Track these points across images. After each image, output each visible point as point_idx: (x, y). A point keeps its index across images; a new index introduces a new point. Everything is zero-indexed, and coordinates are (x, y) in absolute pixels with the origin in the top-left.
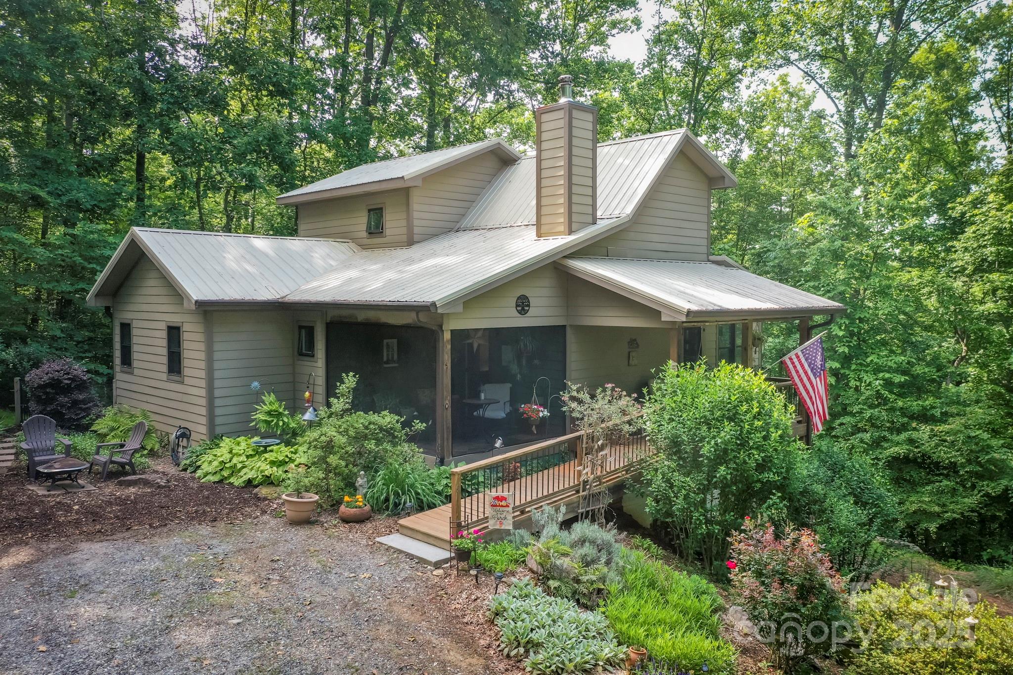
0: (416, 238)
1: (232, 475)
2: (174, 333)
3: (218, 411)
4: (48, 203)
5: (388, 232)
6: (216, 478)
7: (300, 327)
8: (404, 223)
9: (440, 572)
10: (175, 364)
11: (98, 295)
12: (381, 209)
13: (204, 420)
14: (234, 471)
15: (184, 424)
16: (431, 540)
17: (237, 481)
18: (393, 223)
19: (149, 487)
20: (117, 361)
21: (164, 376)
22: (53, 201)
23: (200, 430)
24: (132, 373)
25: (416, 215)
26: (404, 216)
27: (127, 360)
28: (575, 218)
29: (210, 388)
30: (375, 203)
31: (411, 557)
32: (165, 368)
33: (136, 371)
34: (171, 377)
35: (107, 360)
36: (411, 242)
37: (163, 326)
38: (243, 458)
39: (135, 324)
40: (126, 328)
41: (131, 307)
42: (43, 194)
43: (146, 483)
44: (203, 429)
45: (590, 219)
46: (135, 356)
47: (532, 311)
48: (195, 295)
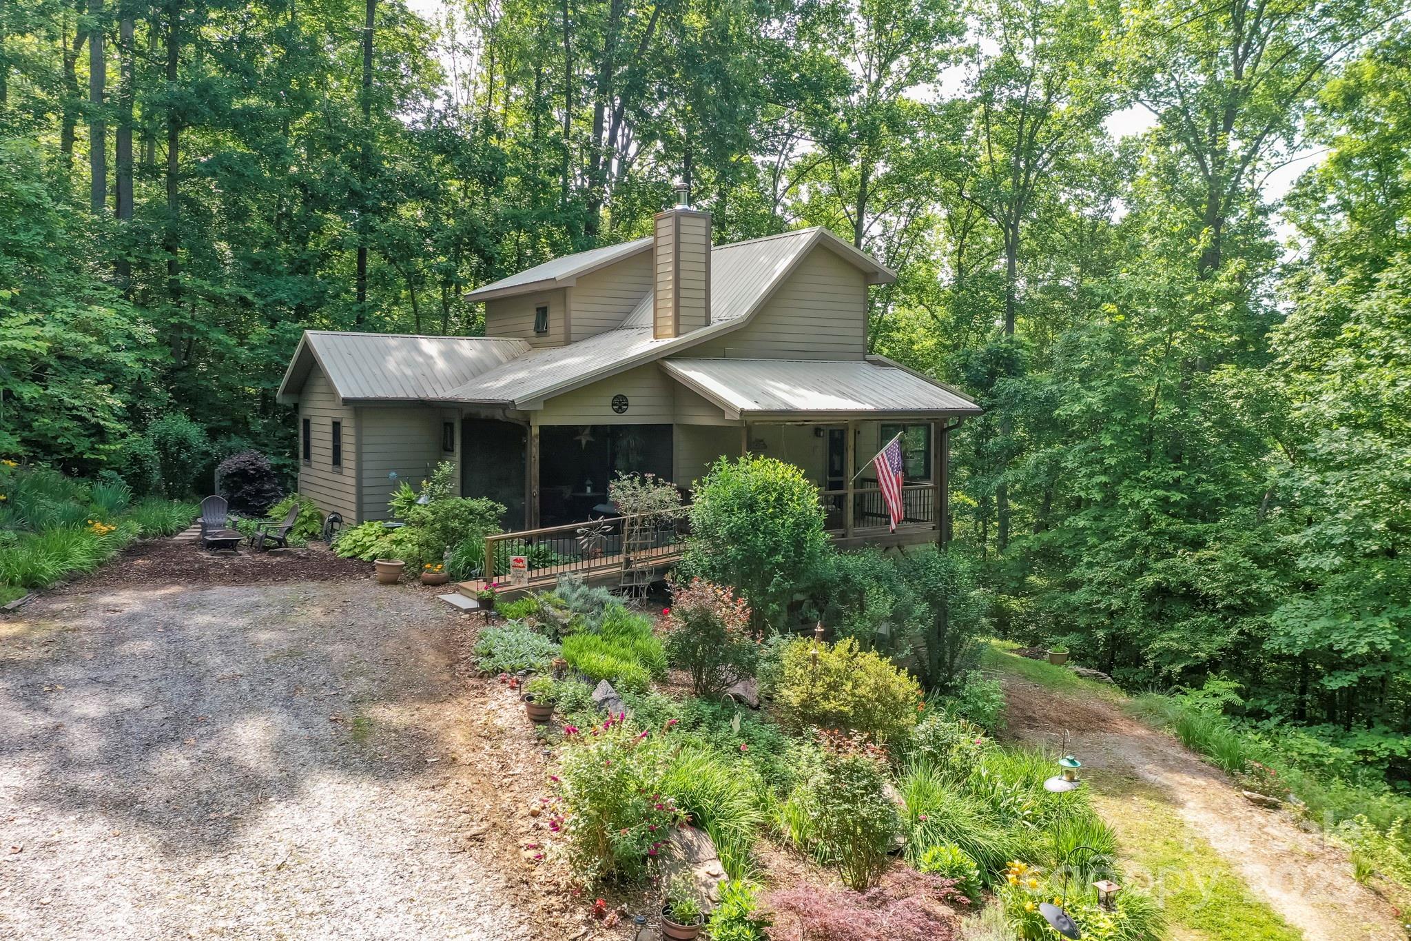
0: (573, 337)
1: (362, 552)
2: (336, 426)
3: (366, 500)
4: (254, 304)
5: (551, 331)
6: (349, 554)
8: (563, 322)
9: (467, 616)
10: (337, 460)
11: (284, 392)
12: (546, 308)
13: (353, 507)
14: (365, 548)
15: (336, 510)
16: (470, 596)
17: (365, 557)
18: (555, 322)
19: (291, 558)
20: (301, 455)
21: (330, 468)
22: (259, 303)
23: (350, 515)
24: (341, 473)
25: (573, 314)
26: (563, 315)
27: (307, 455)
28: (682, 320)
29: (359, 478)
30: (541, 302)
31: (454, 606)
32: (331, 460)
33: (314, 465)
34: (334, 468)
35: (295, 455)
36: (568, 342)
37: (329, 422)
38: (373, 538)
39: (313, 420)
40: (307, 423)
41: (311, 404)
42: (250, 297)
43: (290, 554)
44: (352, 515)
45: (703, 321)
46: (313, 450)
47: (630, 411)
48: (343, 393)
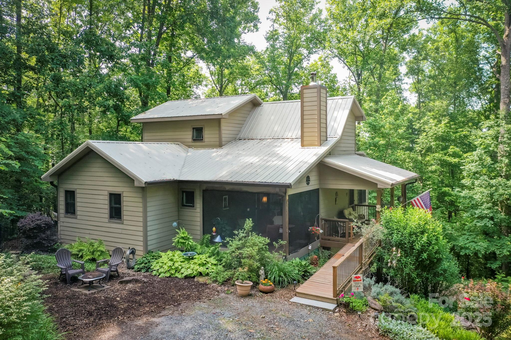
0: (223, 143)
1: (176, 272)
2: (115, 197)
5: (206, 139)
7: (183, 192)
8: (217, 136)
9: (338, 314)
12: (202, 128)
13: (142, 244)
16: (320, 299)
17: (181, 276)
19: (139, 283)
21: (107, 220)
25: (223, 132)
26: (217, 132)
27: (71, 211)
28: (321, 138)
29: (145, 227)
30: (198, 125)
31: (318, 308)
32: (107, 216)
33: (78, 217)
34: (111, 220)
36: (221, 145)
37: (106, 193)
38: (180, 263)
39: (78, 191)
40: (71, 193)
41: (77, 182)
43: (137, 281)
44: (141, 248)
45: (325, 138)
46: (79, 209)
47: (310, 183)
48: (146, 179)
